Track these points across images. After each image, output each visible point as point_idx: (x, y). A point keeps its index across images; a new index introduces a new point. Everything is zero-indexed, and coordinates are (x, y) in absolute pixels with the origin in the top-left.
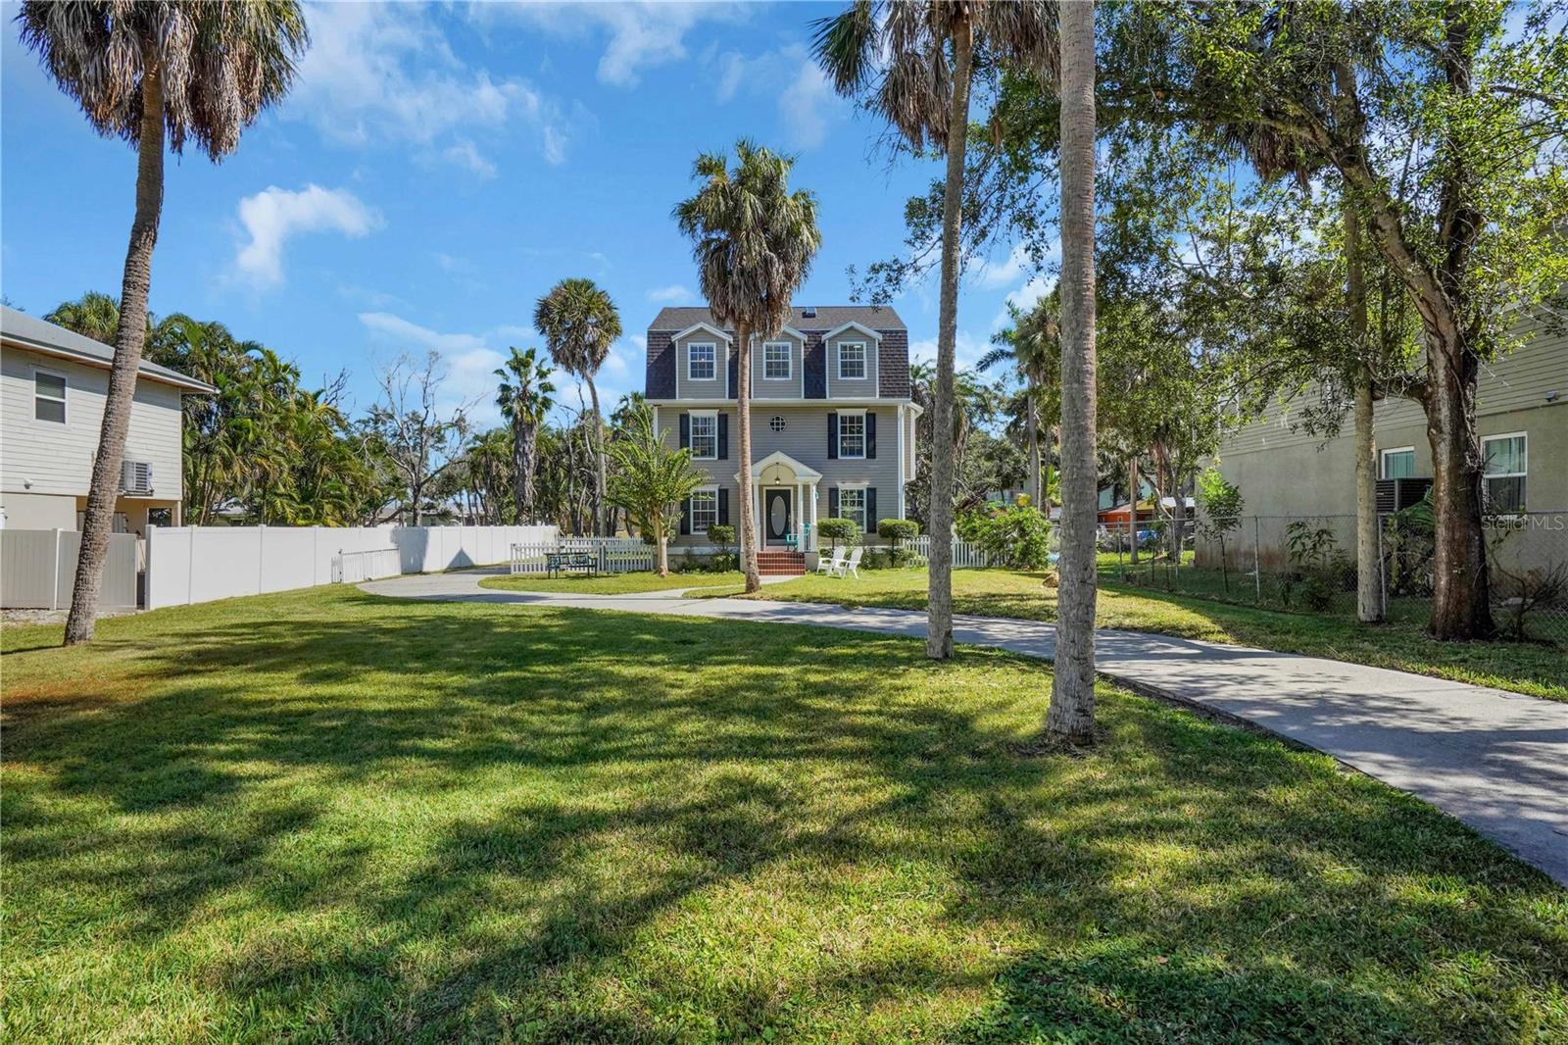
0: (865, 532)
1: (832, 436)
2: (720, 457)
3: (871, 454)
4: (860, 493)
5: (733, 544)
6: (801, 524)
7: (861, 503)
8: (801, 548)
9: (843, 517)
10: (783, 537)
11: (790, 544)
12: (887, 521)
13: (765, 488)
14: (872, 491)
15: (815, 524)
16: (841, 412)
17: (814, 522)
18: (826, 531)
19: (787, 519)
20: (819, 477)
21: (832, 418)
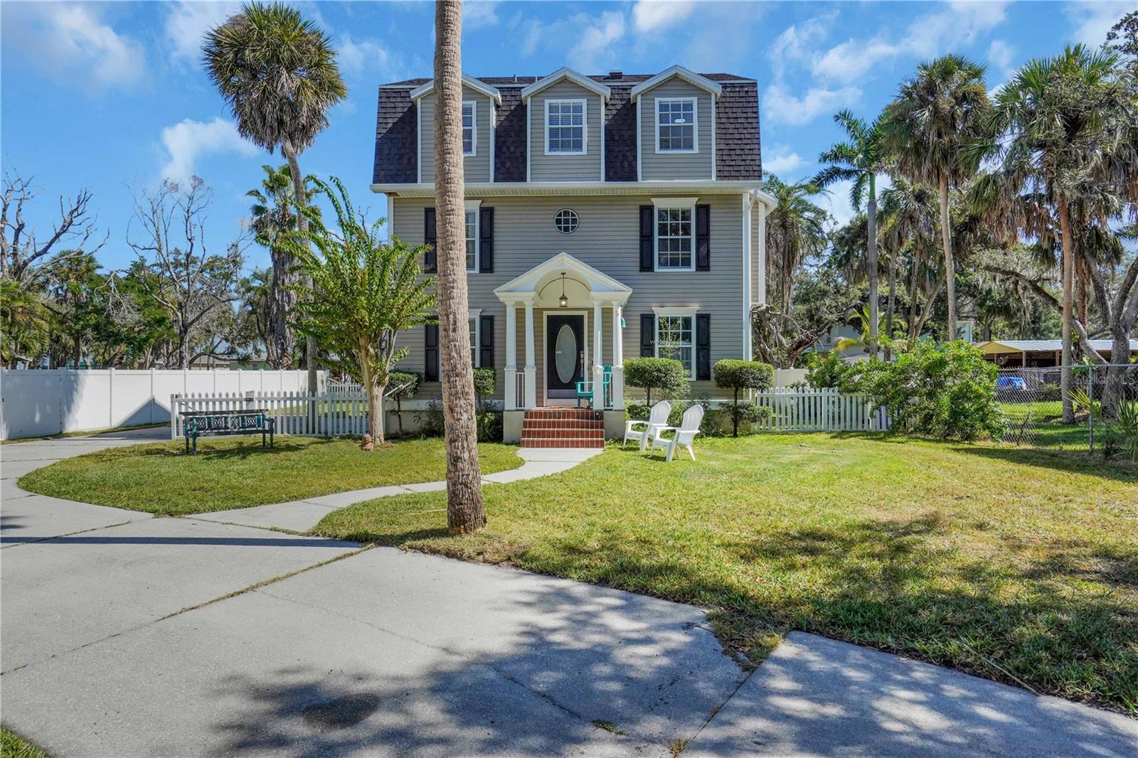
0: (694, 378)
1: (646, 238)
2: (483, 270)
3: (703, 265)
4: (687, 322)
5: (493, 397)
6: (599, 368)
7: (687, 337)
8: (598, 404)
9: (661, 356)
10: (571, 385)
11: (581, 398)
12: (728, 363)
13: (545, 314)
14: (704, 319)
15: (621, 366)
16: (659, 204)
17: (619, 363)
18: (636, 377)
19: (579, 359)
20: (627, 292)
21: (646, 211)
